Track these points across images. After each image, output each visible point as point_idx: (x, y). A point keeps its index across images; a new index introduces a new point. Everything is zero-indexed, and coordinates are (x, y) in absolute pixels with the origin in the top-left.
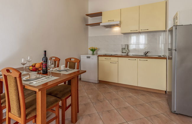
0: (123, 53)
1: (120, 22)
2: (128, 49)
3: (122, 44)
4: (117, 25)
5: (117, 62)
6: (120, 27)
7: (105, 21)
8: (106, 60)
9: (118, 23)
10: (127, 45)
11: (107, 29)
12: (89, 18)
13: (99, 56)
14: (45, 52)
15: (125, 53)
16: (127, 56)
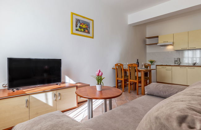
0: (175, 64)
1: (173, 43)
2: (179, 61)
3: (175, 58)
4: (171, 45)
5: (171, 70)
6: (173, 45)
7: (161, 42)
8: (162, 68)
9: (172, 43)
10: (178, 59)
11: (162, 47)
12: (147, 39)
13: (157, 66)
14: (138, 60)
15: (177, 64)
16: (179, 66)
